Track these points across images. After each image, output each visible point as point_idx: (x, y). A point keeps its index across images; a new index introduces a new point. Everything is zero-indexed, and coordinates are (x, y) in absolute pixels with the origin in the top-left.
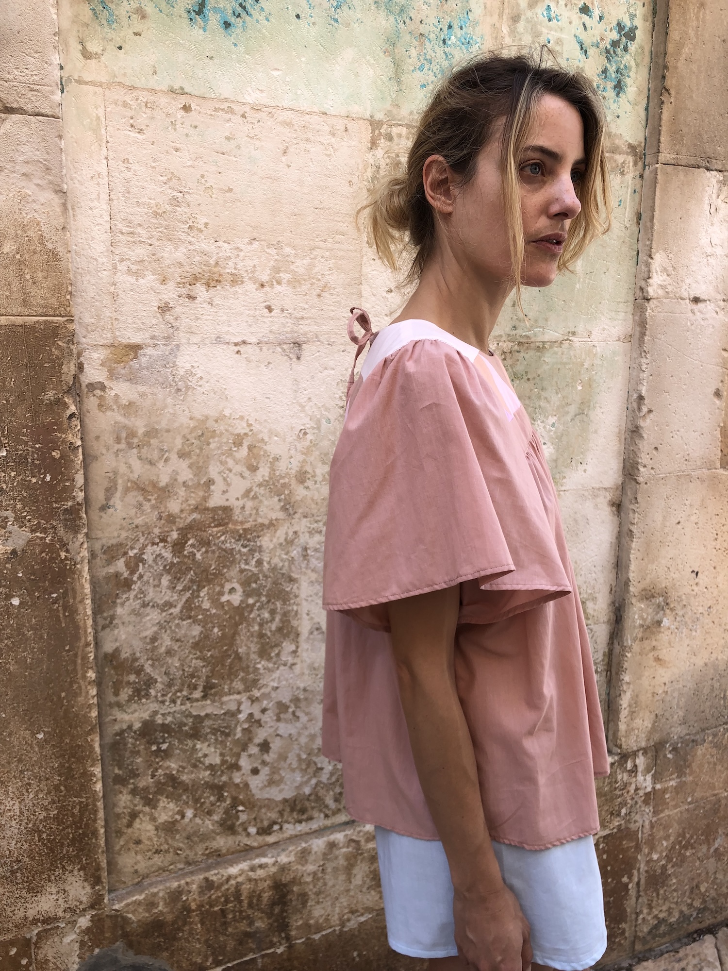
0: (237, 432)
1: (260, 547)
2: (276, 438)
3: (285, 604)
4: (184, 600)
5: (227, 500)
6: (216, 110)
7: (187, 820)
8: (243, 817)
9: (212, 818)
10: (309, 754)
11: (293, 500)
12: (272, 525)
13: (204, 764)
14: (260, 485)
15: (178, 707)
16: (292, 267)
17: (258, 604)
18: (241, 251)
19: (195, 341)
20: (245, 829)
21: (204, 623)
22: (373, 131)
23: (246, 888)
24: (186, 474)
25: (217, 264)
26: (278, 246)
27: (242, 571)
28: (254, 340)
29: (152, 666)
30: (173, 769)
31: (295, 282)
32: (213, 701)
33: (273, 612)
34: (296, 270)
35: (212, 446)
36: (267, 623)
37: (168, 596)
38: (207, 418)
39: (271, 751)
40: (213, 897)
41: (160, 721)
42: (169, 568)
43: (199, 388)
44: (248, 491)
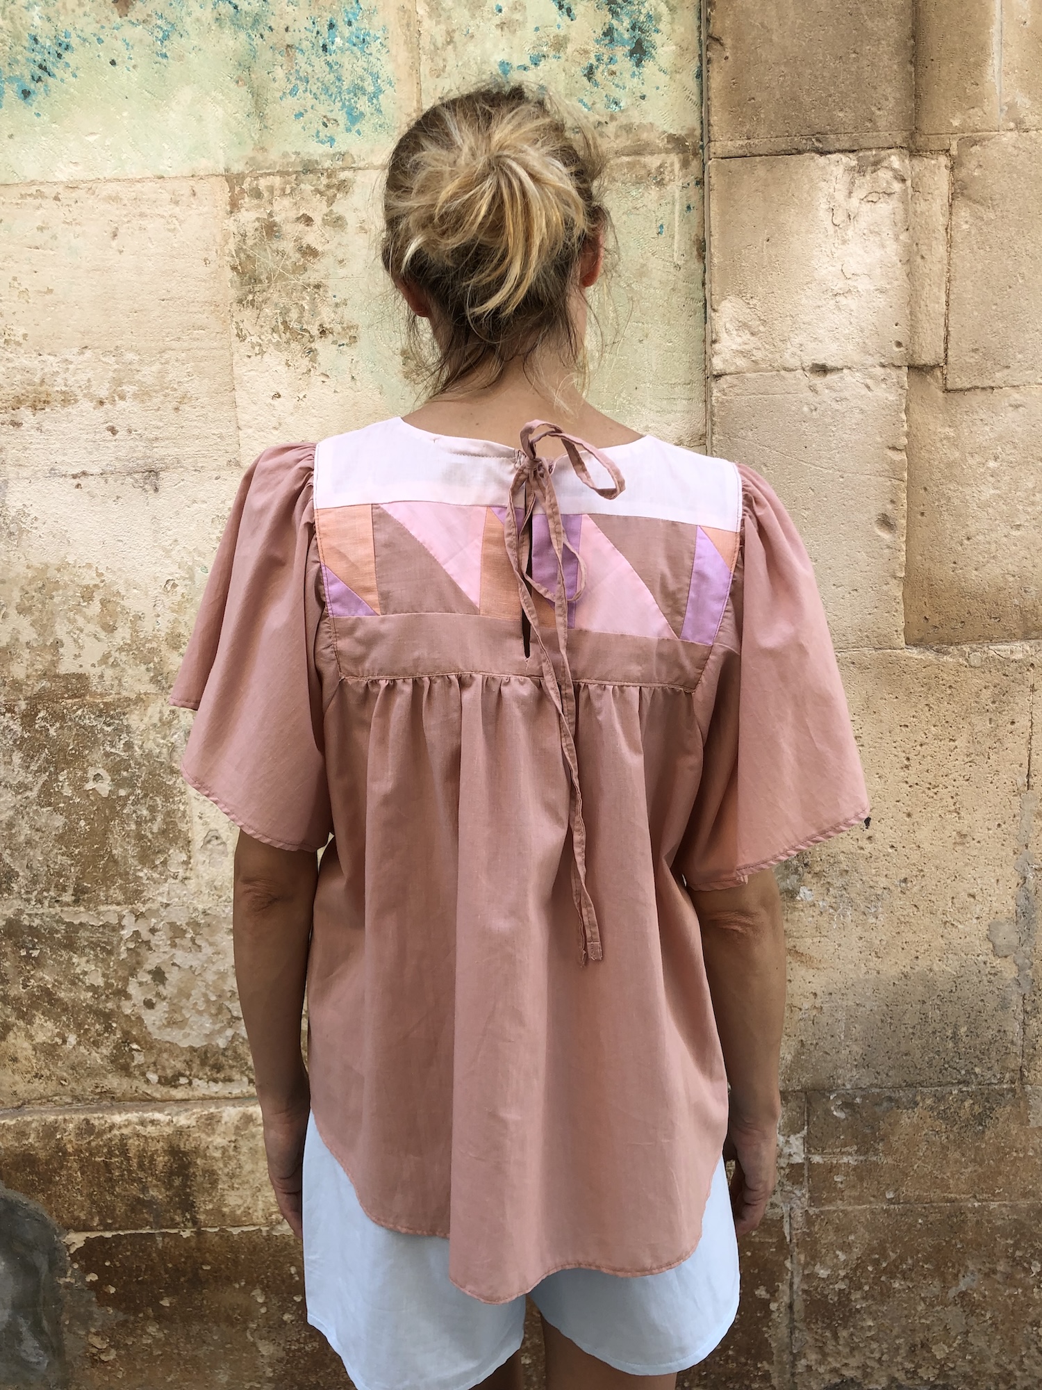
0: (85, 583)
1: (128, 727)
2: (135, 591)
3: (167, 800)
4: (41, 783)
5: (81, 666)
6: (22, 196)
7: (69, 1046)
8: (139, 1058)
9: (99, 1051)
10: (220, 996)
11: (165, 670)
12: (140, 700)
13: (83, 983)
14: (120, 649)
15: (45, 910)
16: (137, 377)
17: (132, 798)
18: (71, 363)
19: (25, 475)
20: (144, 1074)
21: (67, 812)
22: (232, 189)
23: (133, 1143)
24: (28, 634)
25: (43, 382)
26: (117, 352)
27: (107, 755)
28: (97, 470)
29: (11, 855)
30: (47, 981)
31: (143, 395)
32: (88, 909)
33: (152, 809)
34: (143, 380)
35: (56, 600)
36: (146, 822)
37: (21, 776)
38: (47, 566)
39: (167, 982)
40: (93, 1144)
41: (26, 923)
42: (20, 744)
43: (34, 531)
44: (106, 657)
